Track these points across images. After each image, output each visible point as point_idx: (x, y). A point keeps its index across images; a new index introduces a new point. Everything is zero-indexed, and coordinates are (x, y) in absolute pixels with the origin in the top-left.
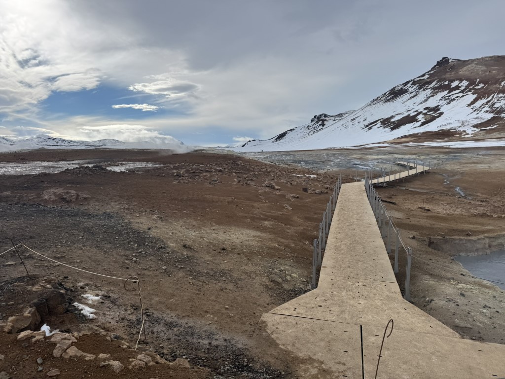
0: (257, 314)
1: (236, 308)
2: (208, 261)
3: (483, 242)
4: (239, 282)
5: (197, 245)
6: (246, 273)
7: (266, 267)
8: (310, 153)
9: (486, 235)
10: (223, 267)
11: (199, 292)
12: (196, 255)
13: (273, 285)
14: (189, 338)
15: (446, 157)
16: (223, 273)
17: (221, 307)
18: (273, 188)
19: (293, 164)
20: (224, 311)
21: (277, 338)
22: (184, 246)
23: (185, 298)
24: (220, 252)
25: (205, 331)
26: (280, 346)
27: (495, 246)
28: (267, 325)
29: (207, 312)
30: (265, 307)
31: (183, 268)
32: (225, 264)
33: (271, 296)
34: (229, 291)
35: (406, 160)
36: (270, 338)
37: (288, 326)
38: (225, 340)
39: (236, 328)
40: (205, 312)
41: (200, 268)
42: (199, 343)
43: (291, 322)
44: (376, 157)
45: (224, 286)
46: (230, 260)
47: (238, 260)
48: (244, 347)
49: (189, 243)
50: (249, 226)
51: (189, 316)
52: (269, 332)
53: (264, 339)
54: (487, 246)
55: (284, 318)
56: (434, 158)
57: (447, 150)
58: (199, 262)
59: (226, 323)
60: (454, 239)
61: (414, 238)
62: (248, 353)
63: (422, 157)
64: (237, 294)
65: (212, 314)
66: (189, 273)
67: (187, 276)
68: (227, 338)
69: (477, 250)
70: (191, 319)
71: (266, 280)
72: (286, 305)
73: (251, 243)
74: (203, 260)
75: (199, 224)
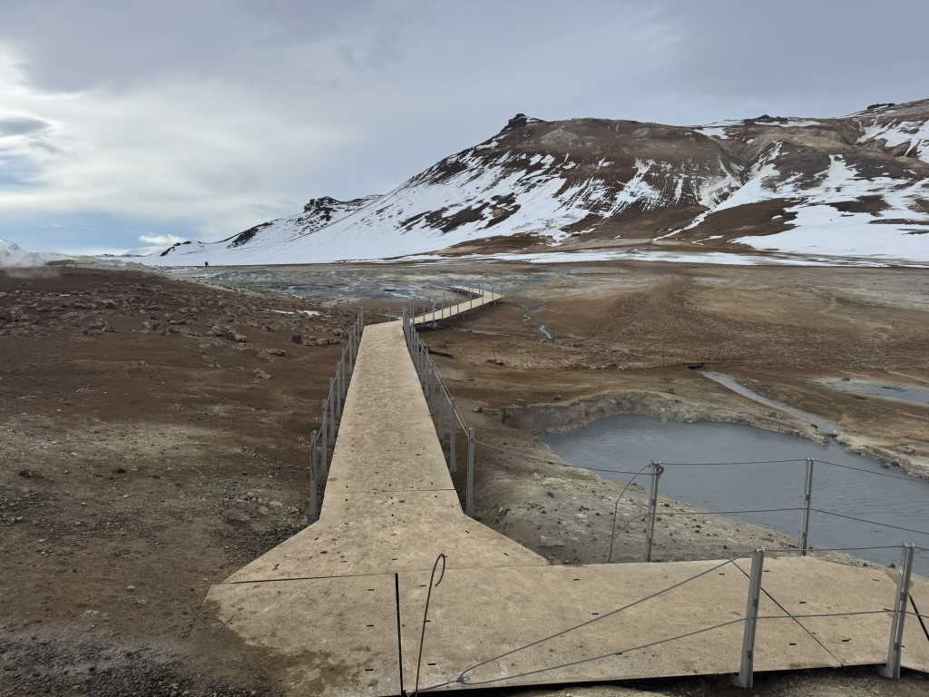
0: (198, 590)
1: (152, 587)
2: (83, 500)
3: (578, 408)
4: (158, 534)
5: (56, 469)
6: (173, 514)
7: (216, 496)
8: (306, 269)
9: (582, 397)
10: (119, 507)
11: (65, 568)
12: (54, 489)
13: (232, 528)
14: (41, 669)
15: (525, 277)
16: (121, 520)
17: (116, 591)
18: (231, 337)
19: (273, 290)
20: (124, 597)
21: (241, 628)
22: (23, 474)
23: (28, 585)
24: (111, 479)
25: (81, 646)
26: (247, 642)
27: (593, 414)
28: (219, 608)
29: (83, 606)
30: (215, 574)
31: (20, 521)
32: (124, 500)
33: (227, 551)
34: (136, 555)
35: (468, 284)
36: (227, 631)
37: (263, 600)
38: (129, 655)
39: (152, 626)
40: (79, 607)
41: (63, 518)
42: (66, 673)
43: (268, 593)
44: (420, 278)
45: (123, 546)
46: (135, 492)
47: (156, 489)
48: (171, 661)
49: (34, 467)
50: (178, 419)
51: (39, 622)
52: (224, 619)
53: (215, 636)
54: (583, 414)
55: (255, 587)
56: (509, 280)
57: (527, 267)
58: (60, 504)
59: (131, 619)
60: (539, 408)
61: (480, 411)
62: (179, 671)
63: (491, 278)
64: (155, 557)
65: (97, 607)
66: (37, 531)
67: (32, 538)
68: (133, 651)
69: (570, 422)
70: (46, 628)
71: (217, 522)
72: (259, 562)
73: (183, 452)
74: (71, 499)
75: (61, 424)
